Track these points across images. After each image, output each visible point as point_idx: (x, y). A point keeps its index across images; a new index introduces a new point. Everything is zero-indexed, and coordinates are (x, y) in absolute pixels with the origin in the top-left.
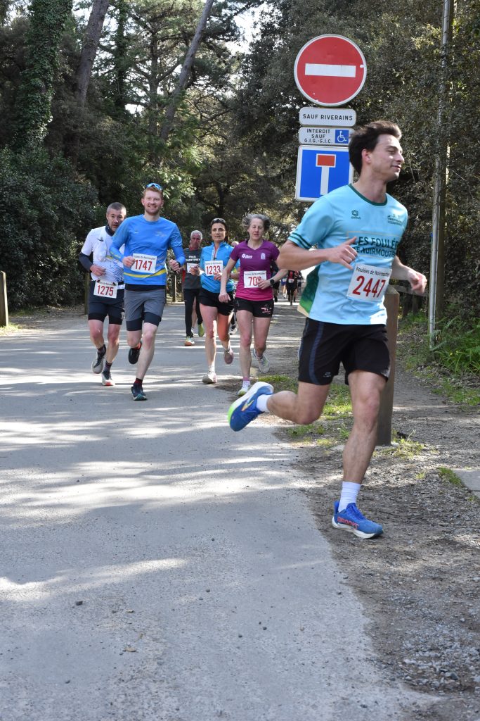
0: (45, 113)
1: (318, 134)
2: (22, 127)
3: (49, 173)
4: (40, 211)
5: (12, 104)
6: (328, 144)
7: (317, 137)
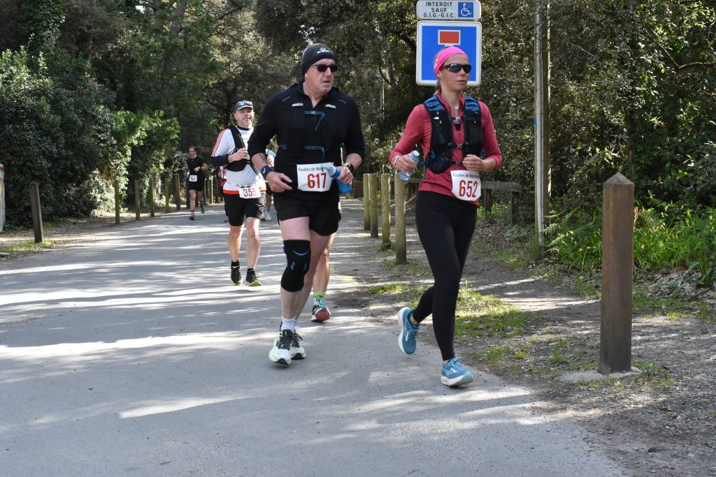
0: (56, 13)
1: (439, 7)
2: (32, 28)
3: (68, 76)
4: (62, 115)
5: (19, 5)
6: (451, 18)
7: (437, 10)
